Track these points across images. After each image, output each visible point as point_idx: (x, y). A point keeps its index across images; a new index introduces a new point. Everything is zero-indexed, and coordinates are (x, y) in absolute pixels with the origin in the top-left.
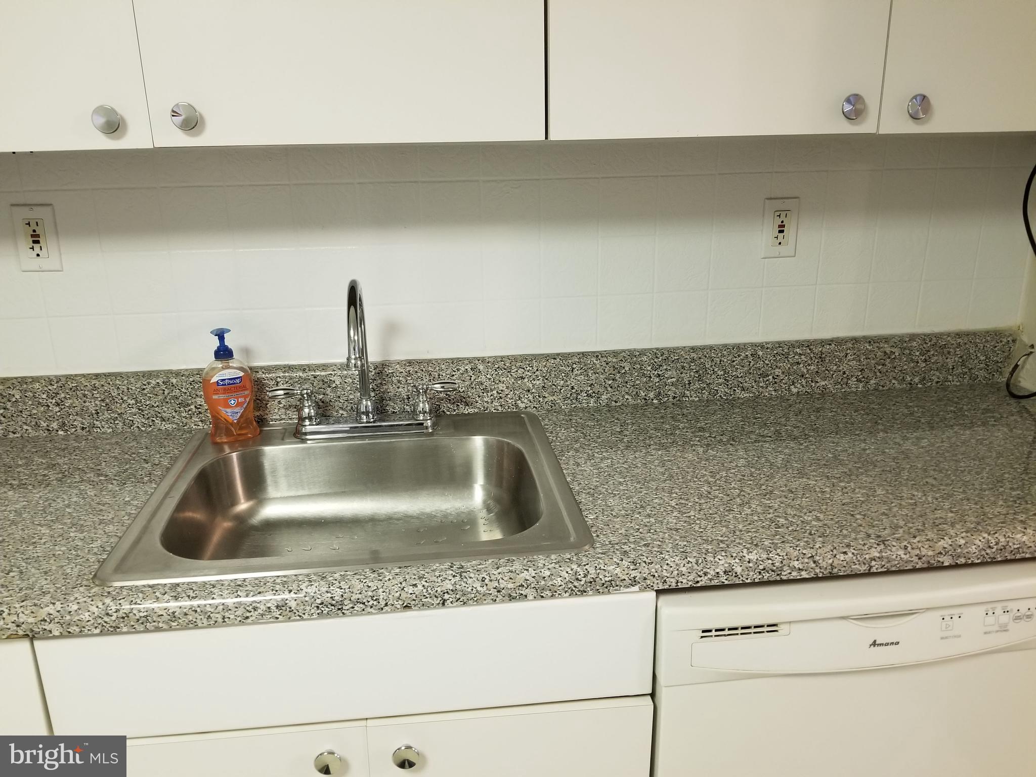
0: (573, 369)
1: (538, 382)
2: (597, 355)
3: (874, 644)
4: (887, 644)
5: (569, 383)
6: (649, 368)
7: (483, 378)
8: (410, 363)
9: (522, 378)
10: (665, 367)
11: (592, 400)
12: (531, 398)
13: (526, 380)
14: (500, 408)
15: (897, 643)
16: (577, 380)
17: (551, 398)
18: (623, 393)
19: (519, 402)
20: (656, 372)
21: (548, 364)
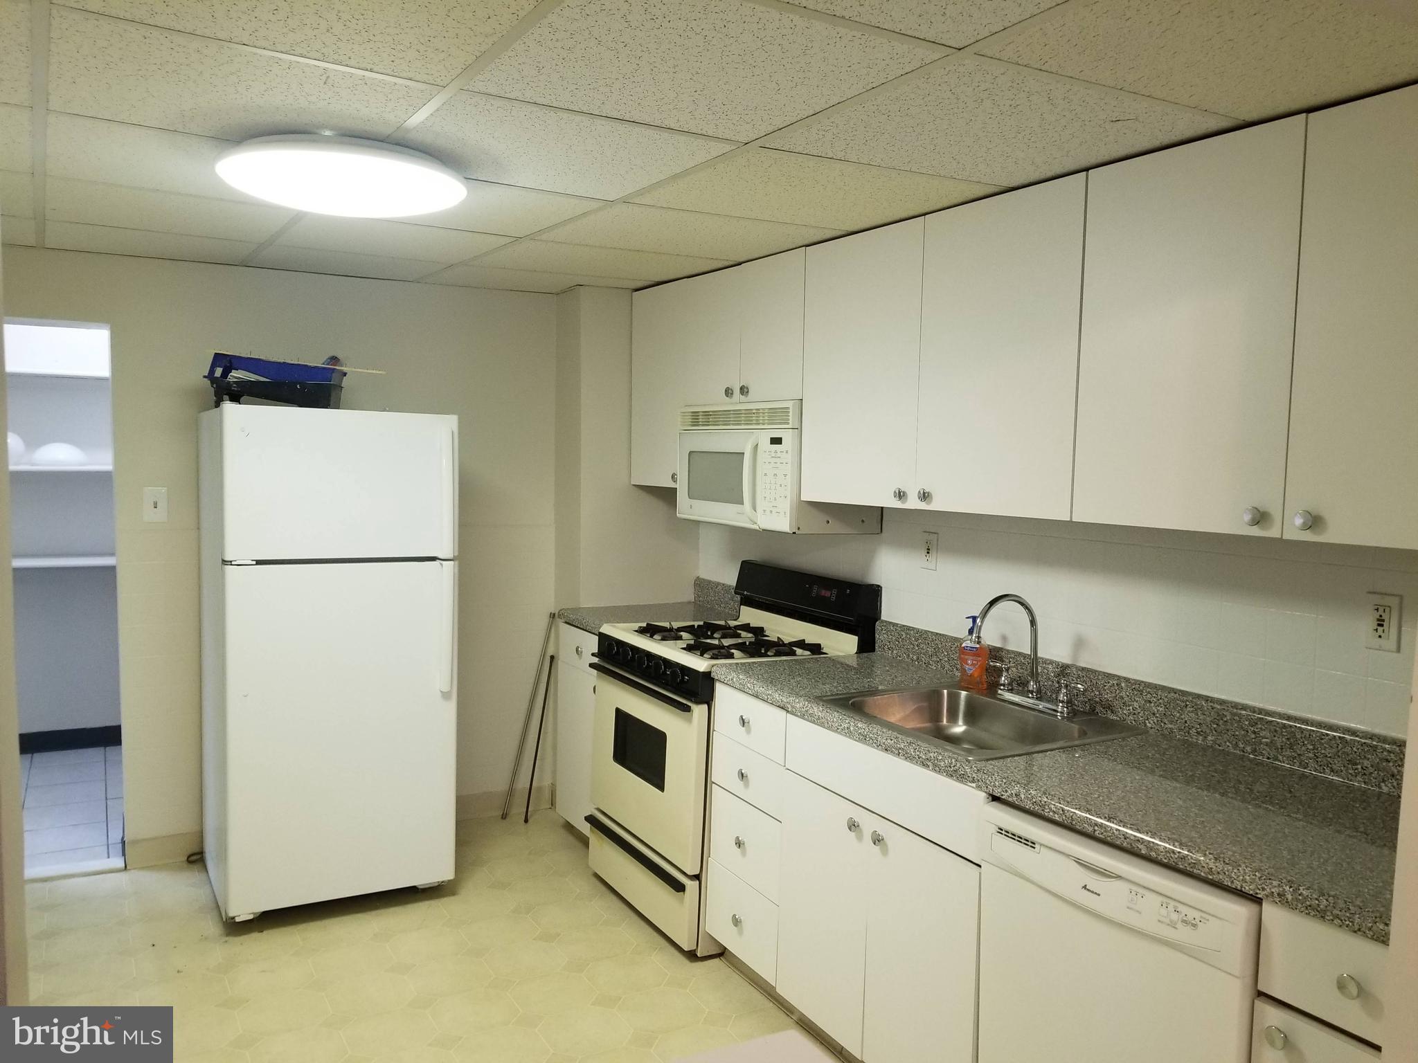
0: (1187, 705)
1: (1161, 709)
2: (1207, 699)
3: (1085, 887)
4: (1092, 892)
5: (1183, 717)
6: (1247, 723)
7: (1123, 694)
8: (1083, 669)
9: (1150, 702)
10: (1260, 726)
11: (1201, 738)
12: (1155, 721)
13: (1153, 705)
14: (1133, 722)
15: (1099, 895)
16: (1189, 716)
17: (1170, 726)
18: (1225, 740)
19: (1147, 721)
20: (1252, 729)
21: (1169, 696)
